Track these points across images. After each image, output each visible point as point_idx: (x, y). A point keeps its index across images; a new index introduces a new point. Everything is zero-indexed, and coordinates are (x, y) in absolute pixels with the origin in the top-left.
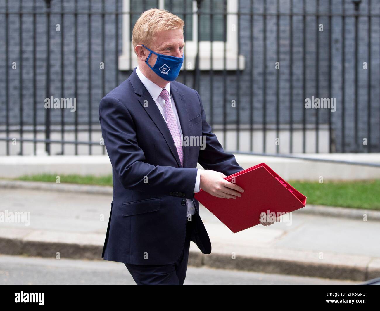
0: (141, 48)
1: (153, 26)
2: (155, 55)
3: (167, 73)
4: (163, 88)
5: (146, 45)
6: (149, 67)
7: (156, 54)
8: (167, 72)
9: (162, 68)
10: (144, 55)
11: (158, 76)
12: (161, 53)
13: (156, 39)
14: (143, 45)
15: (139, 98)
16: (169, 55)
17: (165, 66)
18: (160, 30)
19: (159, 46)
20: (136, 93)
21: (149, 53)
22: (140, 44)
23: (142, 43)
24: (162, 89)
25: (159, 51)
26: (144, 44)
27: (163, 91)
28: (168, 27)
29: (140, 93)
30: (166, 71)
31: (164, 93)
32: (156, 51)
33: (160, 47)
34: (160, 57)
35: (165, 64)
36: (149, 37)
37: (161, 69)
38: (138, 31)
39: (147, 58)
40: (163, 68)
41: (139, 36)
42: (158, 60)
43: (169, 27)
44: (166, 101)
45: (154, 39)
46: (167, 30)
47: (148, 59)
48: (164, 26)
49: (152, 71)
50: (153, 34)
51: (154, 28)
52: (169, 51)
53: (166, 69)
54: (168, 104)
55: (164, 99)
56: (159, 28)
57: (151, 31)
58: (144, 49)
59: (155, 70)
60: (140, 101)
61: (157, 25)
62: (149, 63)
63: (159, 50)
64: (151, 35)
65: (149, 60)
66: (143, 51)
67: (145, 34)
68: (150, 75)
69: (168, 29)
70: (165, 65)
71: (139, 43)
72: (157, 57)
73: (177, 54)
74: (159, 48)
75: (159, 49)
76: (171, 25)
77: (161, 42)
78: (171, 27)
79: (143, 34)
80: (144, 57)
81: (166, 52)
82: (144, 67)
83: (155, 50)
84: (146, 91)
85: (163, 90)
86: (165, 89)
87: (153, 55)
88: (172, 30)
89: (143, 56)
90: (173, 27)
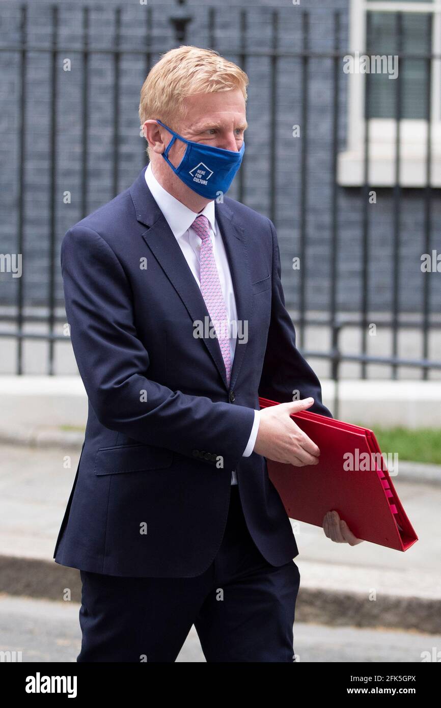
0: (156, 126)
1: (182, 83)
2: (182, 143)
3: (205, 183)
4: (199, 213)
5: (164, 121)
6: (170, 168)
7: (185, 141)
8: (206, 180)
9: (196, 170)
10: (161, 142)
11: (187, 187)
12: (194, 139)
13: (187, 111)
14: (160, 121)
15: (145, 233)
16: (212, 144)
17: (202, 168)
18: (195, 91)
19: (192, 125)
20: (139, 222)
21: (171, 137)
22: (153, 119)
23: (158, 117)
24: (196, 215)
25: (190, 136)
26: (161, 119)
27: (199, 219)
28: (212, 86)
29: (149, 222)
30: (204, 178)
31: (199, 223)
32: (185, 135)
33: (193, 128)
34: (193, 148)
35: (202, 163)
36: (172, 104)
37: (194, 173)
38: (151, 92)
39: (166, 148)
40: (198, 171)
41: (151, 101)
42: (188, 154)
43: (215, 87)
44: (202, 239)
45: (183, 110)
46: (209, 93)
47: (168, 150)
48: (205, 83)
49: (175, 176)
50: (181, 99)
51: (183, 87)
52: (213, 136)
53: (203, 173)
54: (206, 245)
55: (199, 235)
56: (193, 87)
57: (176, 92)
58: (160, 128)
59: (181, 173)
60: (145, 237)
61: (190, 81)
62: (169, 159)
63: (191, 134)
64: (177, 100)
65: (169, 153)
66: (158, 132)
67: (164, 98)
68: (172, 184)
69: (212, 90)
70: (201, 165)
71: (152, 116)
72: (185, 146)
73: (229, 143)
74: (190, 129)
75: (191, 131)
76: (218, 82)
77: (198, 117)
78: (218, 86)
79: (160, 98)
80: (159, 146)
81: (206, 138)
82: (161, 165)
83: (182, 132)
84: (161, 219)
85: (197, 218)
86: (202, 215)
87: (179, 143)
88: (220, 92)
89: (157, 143)
90: (223, 88)
